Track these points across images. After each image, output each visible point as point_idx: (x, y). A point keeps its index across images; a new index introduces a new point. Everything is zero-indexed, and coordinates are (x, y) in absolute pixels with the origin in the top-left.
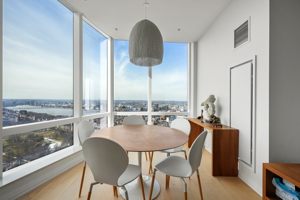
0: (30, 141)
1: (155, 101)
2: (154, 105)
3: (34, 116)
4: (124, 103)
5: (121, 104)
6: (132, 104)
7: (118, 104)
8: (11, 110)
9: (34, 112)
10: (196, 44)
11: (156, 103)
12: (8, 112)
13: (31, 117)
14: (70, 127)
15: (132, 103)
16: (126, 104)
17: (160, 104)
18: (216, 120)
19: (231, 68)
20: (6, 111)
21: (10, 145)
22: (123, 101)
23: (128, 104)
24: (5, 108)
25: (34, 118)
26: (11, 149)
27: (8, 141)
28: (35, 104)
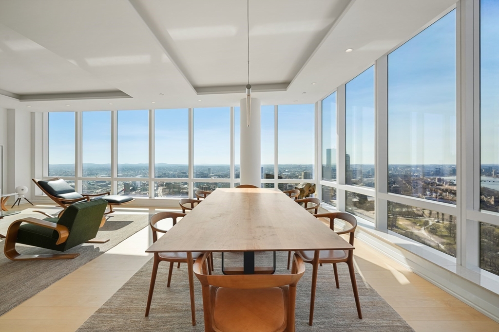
0: (485, 240)
3: (493, 197)
8: (450, 182)
9: (492, 189)
12: (445, 185)
13: (485, 196)
20: (443, 183)
21: (451, 236)
24: (442, 178)
25: (493, 199)
26: (452, 243)
27: (447, 229)
28: (493, 173)
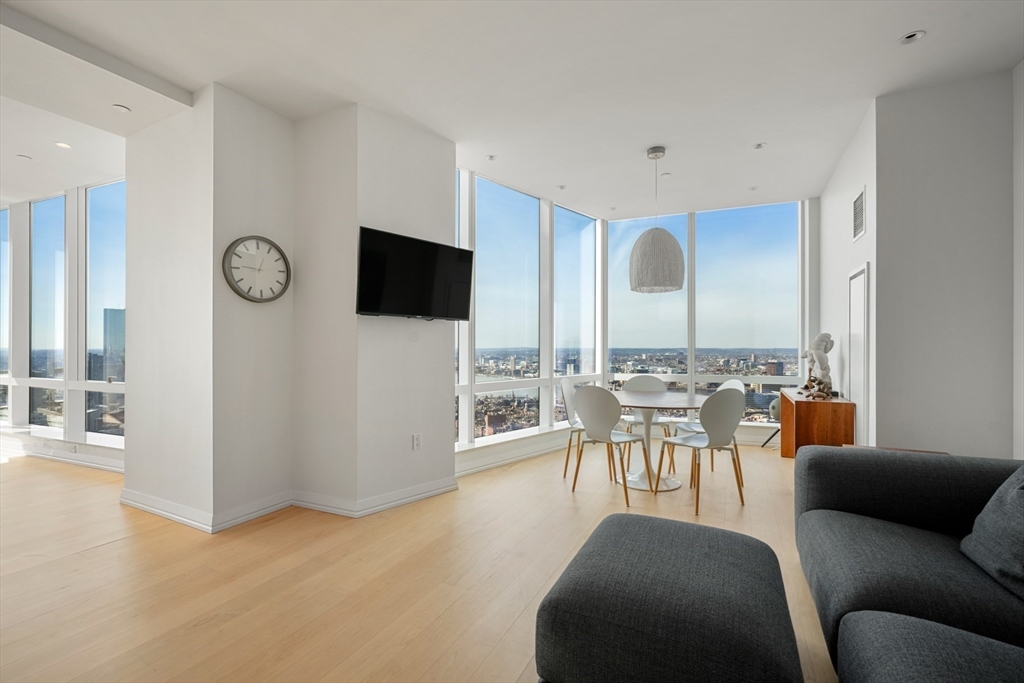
1: (768, 350)
2: (763, 365)
4: (644, 357)
5: (636, 360)
6: (675, 363)
7: (625, 361)
10: (816, 203)
11: (774, 358)
14: (483, 429)
15: (674, 358)
16: (651, 360)
17: (791, 363)
18: (822, 387)
19: (851, 279)
22: (639, 352)
23: (661, 360)
